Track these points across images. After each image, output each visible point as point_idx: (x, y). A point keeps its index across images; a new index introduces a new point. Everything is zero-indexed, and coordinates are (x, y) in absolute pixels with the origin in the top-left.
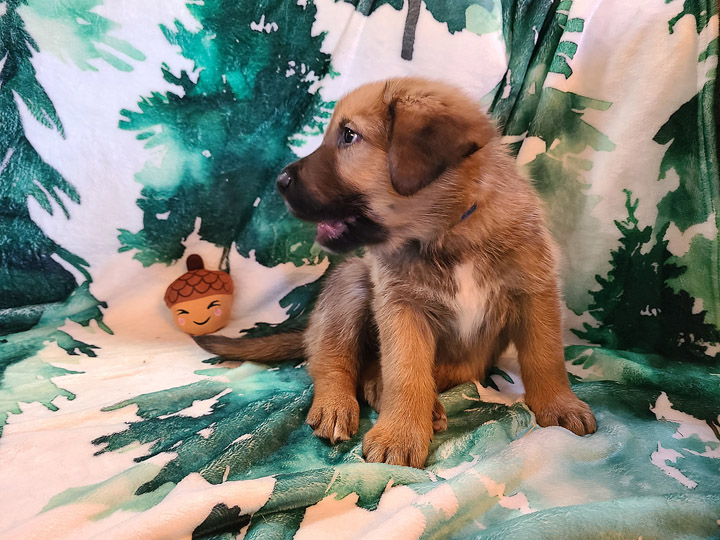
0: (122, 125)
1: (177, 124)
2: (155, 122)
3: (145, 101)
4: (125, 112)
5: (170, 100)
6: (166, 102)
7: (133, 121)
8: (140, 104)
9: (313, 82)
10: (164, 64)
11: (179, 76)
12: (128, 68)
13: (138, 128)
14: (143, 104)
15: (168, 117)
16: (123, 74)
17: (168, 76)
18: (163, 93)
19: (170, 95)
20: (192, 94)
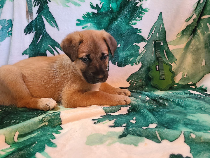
0: (77, 24)
1: (95, 23)
2: (88, 23)
3: (84, 16)
4: (78, 20)
5: (93, 15)
6: (91, 15)
7: (81, 22)
8: (83, 17)
9: (138, 3)
10: (91, 3)
11: (95, 6)
12: (79, 5)
13: (82, 25)
14: (84, 17)
15: (92, 20)
16: (77, 7)
17: (92, 7)
18: (90, 12)
19: (93, 13)
20: (100, 12)
